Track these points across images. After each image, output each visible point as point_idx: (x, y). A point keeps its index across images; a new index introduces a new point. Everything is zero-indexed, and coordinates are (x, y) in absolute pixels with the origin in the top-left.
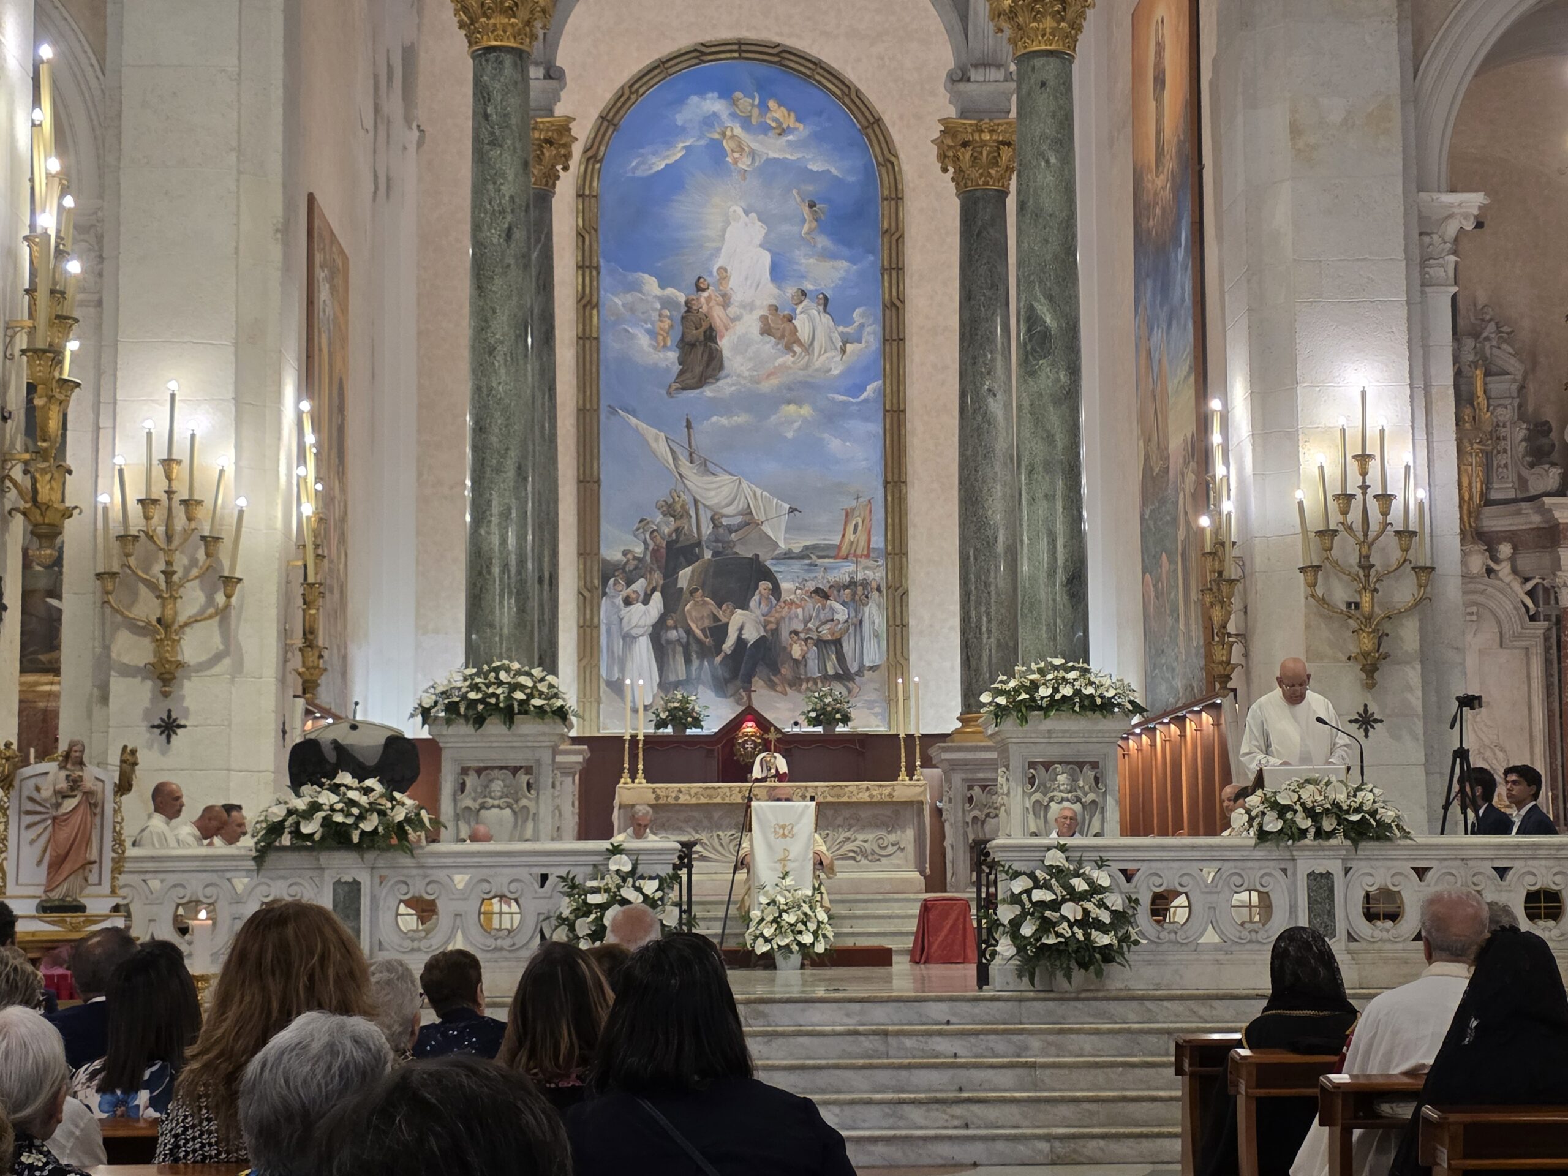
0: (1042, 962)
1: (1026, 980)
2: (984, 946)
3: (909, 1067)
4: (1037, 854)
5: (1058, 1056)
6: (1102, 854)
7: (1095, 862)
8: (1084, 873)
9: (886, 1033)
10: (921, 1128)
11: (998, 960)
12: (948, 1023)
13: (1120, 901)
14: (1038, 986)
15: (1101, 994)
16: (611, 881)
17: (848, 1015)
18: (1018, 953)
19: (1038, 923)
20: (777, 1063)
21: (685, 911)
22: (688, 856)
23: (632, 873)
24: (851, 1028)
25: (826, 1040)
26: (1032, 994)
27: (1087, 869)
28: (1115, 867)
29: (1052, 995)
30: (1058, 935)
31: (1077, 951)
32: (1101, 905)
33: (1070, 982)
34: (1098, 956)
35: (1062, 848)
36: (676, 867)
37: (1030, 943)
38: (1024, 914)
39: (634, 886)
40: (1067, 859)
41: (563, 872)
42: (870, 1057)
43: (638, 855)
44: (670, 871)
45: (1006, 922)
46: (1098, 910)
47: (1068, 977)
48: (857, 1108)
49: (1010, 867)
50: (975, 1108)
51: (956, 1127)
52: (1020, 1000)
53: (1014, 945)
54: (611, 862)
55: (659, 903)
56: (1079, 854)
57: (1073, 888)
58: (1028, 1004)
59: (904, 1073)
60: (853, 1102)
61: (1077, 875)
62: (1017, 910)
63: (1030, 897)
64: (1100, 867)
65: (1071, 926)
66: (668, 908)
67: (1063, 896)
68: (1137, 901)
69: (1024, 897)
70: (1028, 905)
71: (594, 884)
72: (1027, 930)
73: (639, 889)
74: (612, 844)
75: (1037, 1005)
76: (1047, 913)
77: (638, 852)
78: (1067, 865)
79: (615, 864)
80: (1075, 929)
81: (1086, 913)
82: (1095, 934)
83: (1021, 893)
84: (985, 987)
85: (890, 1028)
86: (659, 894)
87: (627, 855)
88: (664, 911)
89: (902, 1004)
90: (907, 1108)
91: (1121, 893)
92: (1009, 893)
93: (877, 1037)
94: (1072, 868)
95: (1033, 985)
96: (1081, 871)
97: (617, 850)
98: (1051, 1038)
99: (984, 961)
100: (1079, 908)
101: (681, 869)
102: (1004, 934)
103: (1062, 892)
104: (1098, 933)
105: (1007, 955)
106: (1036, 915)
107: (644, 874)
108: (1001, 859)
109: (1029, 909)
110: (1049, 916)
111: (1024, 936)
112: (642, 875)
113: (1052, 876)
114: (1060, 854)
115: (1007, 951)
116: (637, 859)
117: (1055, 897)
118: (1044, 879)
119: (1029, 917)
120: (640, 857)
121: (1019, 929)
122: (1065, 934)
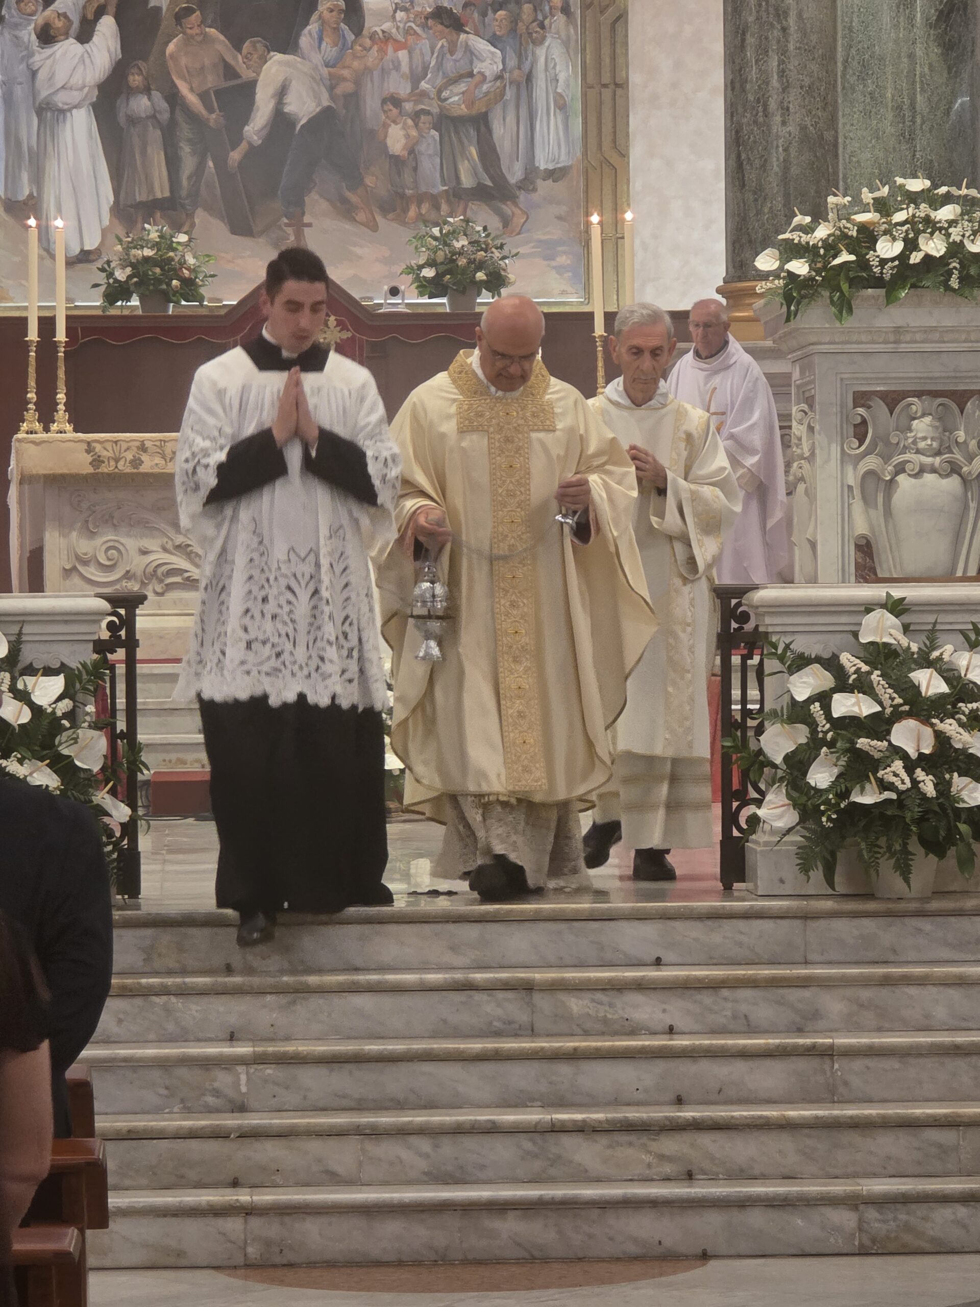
0: (849, 841)
1: (817, 875)
2: (735, 804)
3: (574, 1056)
4: (844, 619)
5: (880, 1030)
6: (975, 619)
7: (962, 632)
8: (940, 659)
9: (528, 987)
10: (598, 1180)
11: (760, 837)
12: (658, 962)
15: (970, 904)
17: (454, 948)
18: (803, 820)
19: (843, 761)
20: (303, 1048)
21: (122, 735)
22: (129, 623)
23: (11, 661)
24: (459, 976)
25: (406, 1001)
27: (947, 651)
29: (871, 906)
30: (884, 786)
31: (920, 821)
33: (907, 881)
34: (963, 828)
35: (897, 607)
36: (101, 647)
37: (827, 802)
38: (815, 744)
39: (13, 689)
40: (906, 629)
42: (498, 1034)
43: (23, 623)
44: (90, 656)
45: (778, 760)
46: (965, 737)
47: (905, 871)
48: (469, 1142)
49: (787, 647)
50: (706, 1140)
51: (667, 1179)
52: (806, 917)
53: (795, 805)
55: (66, 723)
56: (931, 618)
57: (916, 688)
58: (822, 923)
59: (565, 1069)
60: (459, 1131)
61: (925, 661)
62: (802, 734)
63: (826, 708)
64: (973, 646)
65: (910, 768)
66: (86, 734)
67: (896, 707)
69: (816, 708)
70: (823, 725)
72: (821, 777)
73: (23, 696)
75: (841, 926)
76: (863, 743)
77: (22, 618)
78: (904, 641)
80: (920, 774)
81: (942, 739)
82: (958, 782)
83: (810, 700)
84: (736, 885)
85: (538, 976)
86: (65, 705)
88: (76, 740)
89: (563, 926)
90: (568, 1142)
92: (786, 698)
93: (510, 995)
94: (914, 647)
95: (830, 882)
96: (935, 654)
98: (866, 994)
99: (736, 833)
100: (928, 731)
101: (113, 651)
102: (774, 783)
103: (892, 699)
104: (967, 780)
105: (781, 824)
106: (839, 745)
107: (36, 666)
108: (770, 629)
109: (826, 733)
110: (866, 748)
111: (815, 789)
112: (31, 664)
113: (873, 665)
114: (890, 619)
115: (780, 817)
116: (20, 634)
117: (879, 709)
118: (858, 671)
119: (824, 749)
120: (27, 629)
121: (805, 774)
122: (898, 783)
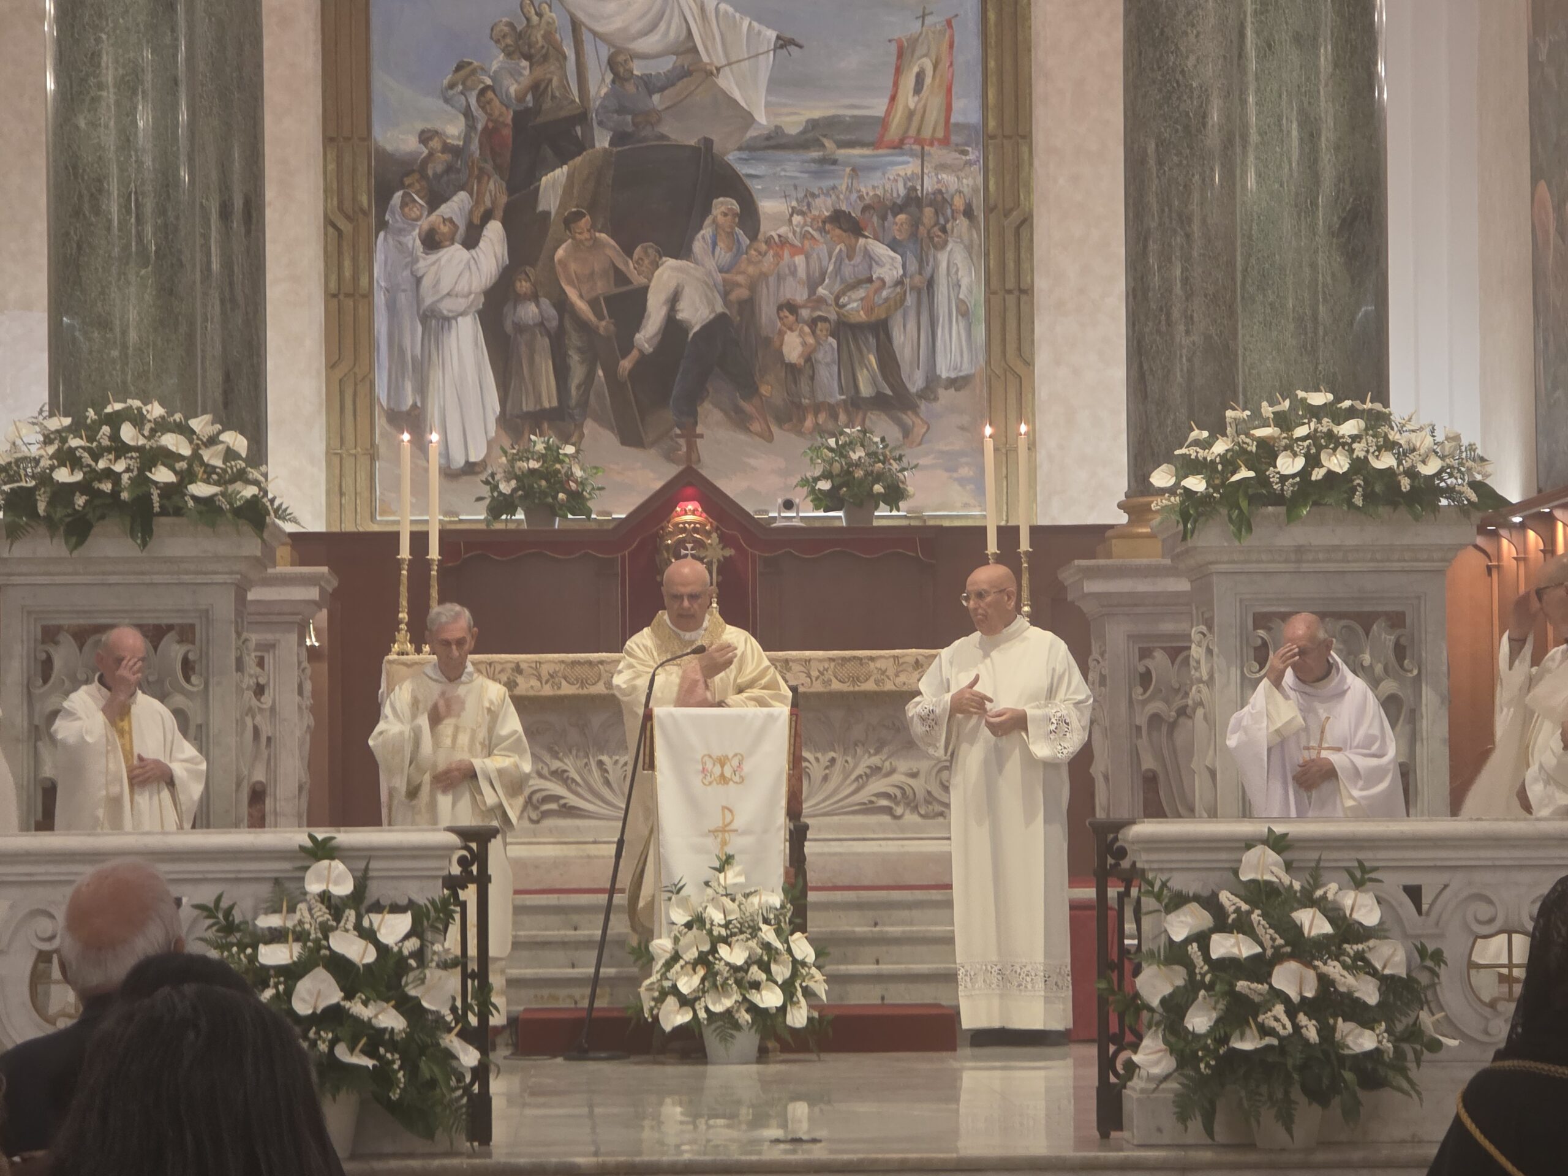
0: (1228, 1089)
1: (1196, 1125)
2: (1112, 1048)
4: (1224, 856)
6: (1361, 856)
7: (1348, 870)
8: (1324, 897)
11: (1137, 1084)
13: (1400, 956)
14: (1221, 1134)
15: (1357, 1155)
16: (310, 916)
18: (1180, 1065)
19: (1221, 1005)
21: (473, 976)
23: (357, 898)
26: (1207, 1155)
27: (1331, 890)
28: (1393, 883)
29: (1252, 1157)
30: (1265, 1031)
31: (1303, 1068)
32: (1361, 965)
33: (1289, 1131)
34: (1348, 1075)
35: (1278, 843)
36: (453, 884)
37: (1205, 1048)
38: (1193, 986)
39: (358, 927)
40: (1289, 867)
41: (206, 895)
43: (369, 859)
44: (439, 892)
45: (1155, 1003)
46: (1350, 980)
47: (1287, 1120)
49: (1164, 885)
52: (1184, 1168)
53: (1172, 1050)
54: (309, 875)
55: (412, 962)
56: (1315, 855)
57: (1299, 929)
61: (1308, 900)
62: (1178, 977)
63: (1205, 949)
64: (1359, 885)
65: (1291, 1012)
66: (432, 974)
67: (1276, 949)
68: (1438, 956)
69: (1194, 949)
70: (1201, 966)
71: (274, 921)
72: (1199, 1021)
73: (369, 935)
74: (312, 837)
76: (1242, 985)
77: (370, 853)
78: (1286, 879)
79: (319, 879)
80: (1302, 1019)
81: (1324, 981)
82: (1343, 1027)
83: (1188, 941)
84: (1114, 1134)
86: (413, 944)
87: (343, 859)
88: (423, 981)
91: (1405, 936)
92: (1163, 940)
94: (1297, 886)
95: (1209, 1131)
96: (1319, 893)
97: (322, 851)
99: (1113, 1079)
100: (1311, 975)
101: (464, 887)
102: (1149, 1027)
103: (1273, 940)
104: (1351, 1025)
105: (1156, 1071)
106: (1218, 987)
107: (381, 901)
108: (1146, 866)
109: (1203, 975)
110: (1246, 991)
111: (1193, 1033)
112: (378, 902)
113: (1254, 904)
114: (1272, 856)
115: (1157, 1063)
116: (366, 869)
117: (1259, 950)
118: (1238, 910)
119: (1202, 993)
120: (373, 865)
121: (1182, 1018)
122: (1279, 1029)
